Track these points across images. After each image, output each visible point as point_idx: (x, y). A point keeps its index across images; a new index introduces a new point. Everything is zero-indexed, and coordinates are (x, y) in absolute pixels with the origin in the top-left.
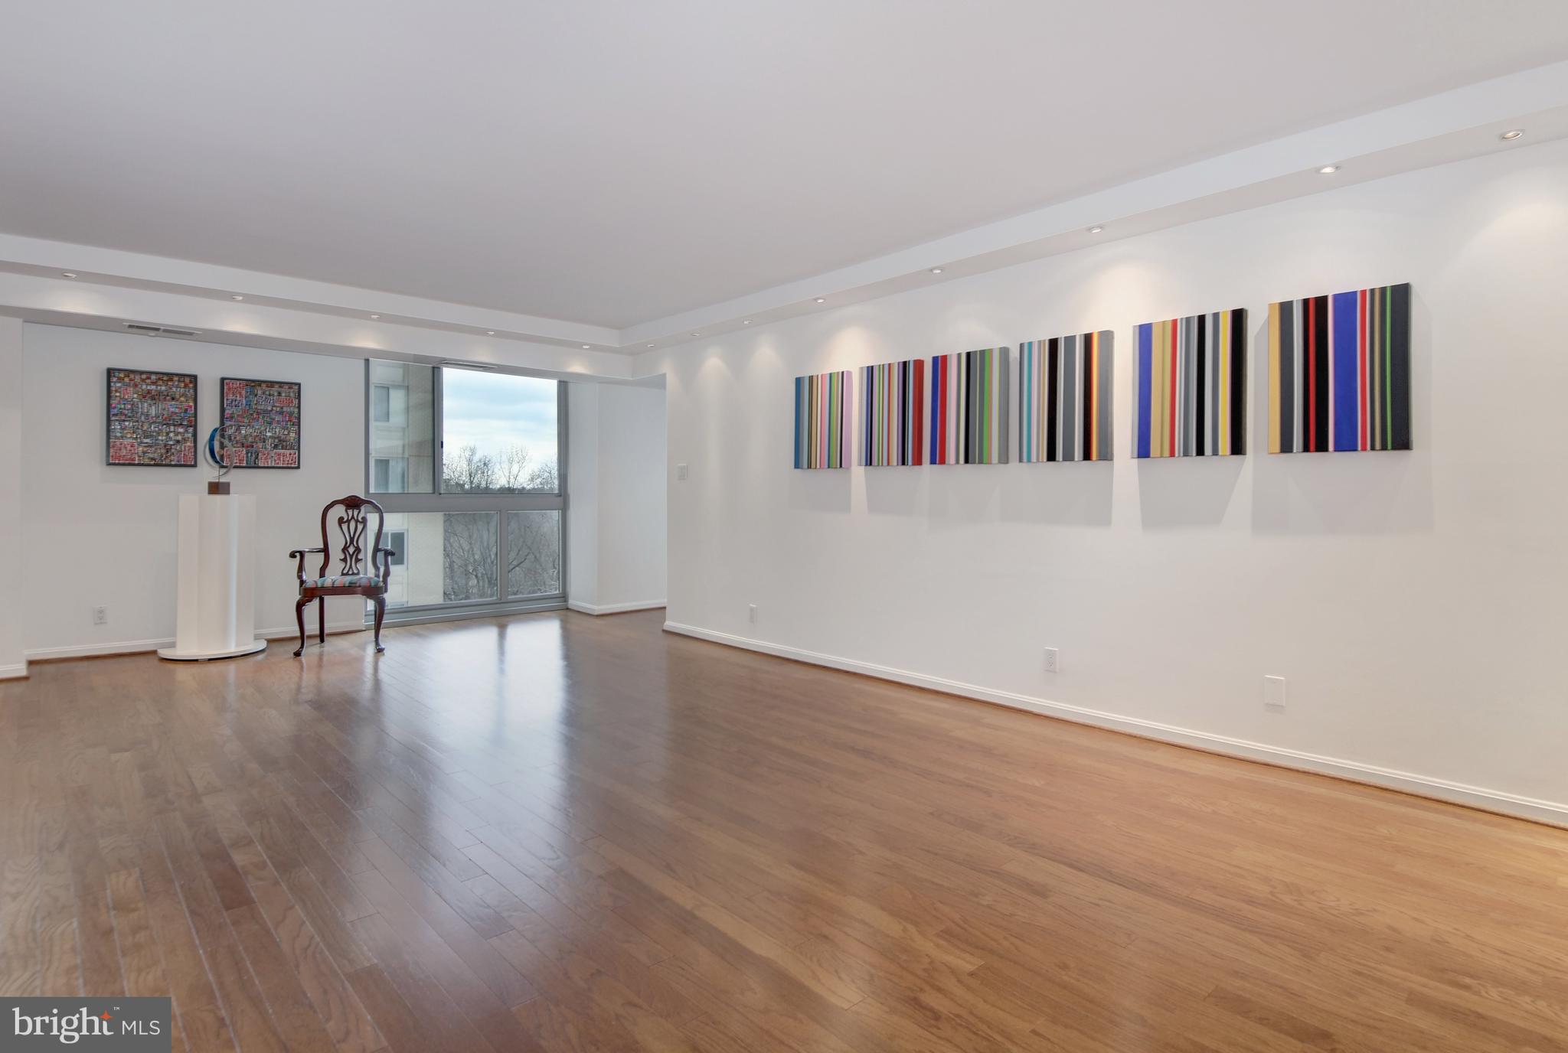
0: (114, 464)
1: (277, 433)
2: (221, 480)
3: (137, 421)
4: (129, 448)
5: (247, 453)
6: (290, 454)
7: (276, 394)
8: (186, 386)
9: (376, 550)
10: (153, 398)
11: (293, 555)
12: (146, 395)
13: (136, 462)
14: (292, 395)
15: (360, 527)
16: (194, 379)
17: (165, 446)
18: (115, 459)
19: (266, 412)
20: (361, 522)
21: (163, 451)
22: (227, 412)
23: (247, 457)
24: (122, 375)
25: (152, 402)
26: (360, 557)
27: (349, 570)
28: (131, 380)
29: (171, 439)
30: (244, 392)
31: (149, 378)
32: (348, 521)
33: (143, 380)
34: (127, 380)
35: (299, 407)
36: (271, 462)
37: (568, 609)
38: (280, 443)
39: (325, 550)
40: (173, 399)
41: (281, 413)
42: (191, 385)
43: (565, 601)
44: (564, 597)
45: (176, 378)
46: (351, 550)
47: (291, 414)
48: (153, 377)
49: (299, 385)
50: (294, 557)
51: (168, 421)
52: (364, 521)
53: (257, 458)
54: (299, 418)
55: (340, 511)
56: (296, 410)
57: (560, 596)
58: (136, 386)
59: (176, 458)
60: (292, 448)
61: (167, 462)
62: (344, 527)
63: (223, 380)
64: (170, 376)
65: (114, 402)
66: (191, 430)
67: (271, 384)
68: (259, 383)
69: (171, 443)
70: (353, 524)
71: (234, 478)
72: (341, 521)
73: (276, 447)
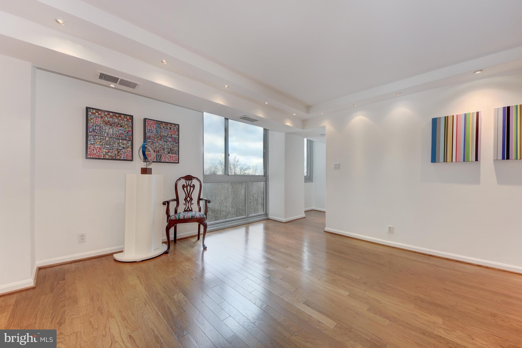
0: (90, 158)
1: (170, 147)
2: (147, 167)
3: (103, 136)
4: (98, 150)
5: (156, 155)
6: (175, 157)
7: (169, 128)
8: (128, 120)
9: (199, 199)
10: (111, 125)
11: (164, 204)
12: (106, 123)
13: (102, 157)
14: (175, 129)
15: (192, 189)
16: (131, 117)
17: (117, 150)
18: (89, 155)
19: (165, 136)
20: (192, 187)
21: (116, 152)
22: (147, 135)
23: (157, 157)
24: (94, 111)
25: (110, 127)
26: (192, 202)
27: (187, 209)
28: (99, 114)
29: (120, 146)
30: (155, 127)
31: (108, 114)
32: (187, 187)
33: (106, 116)
34: (97, 114)
35: (179, 136)
36: (167, 159)
37: (268, 219)
38: (171, 151)
39: (177, 200)
40: (121, 126)
41: (171, 138)
42: (130, 120)
43: (266, 216)
44: (266, 214)
45: (123, 116)
46: (188, 199)
47: (176, 138)
48: (111, 114)
49: (178, 125)
50: (166, 204)
51: (119, 137)
52: (194, 186)
53: (161, 157)
54: (179, 140)
55: (183, 182)
56: (177, 137)
57: (265, 214)
58: (102, 117)
59: (122, 156)
60: (175, 154)
61: (118, 157)
62: (185, 189)
63: (145, 119)
64: (120, 114)
65: (90, 125)
66: (130, 143)
67: (167, 123)
68: (162, 122)
69: (120, 148)
70: (189, 188)
71: (154, 166)
72: (184, 186)
73: (169, 153)
